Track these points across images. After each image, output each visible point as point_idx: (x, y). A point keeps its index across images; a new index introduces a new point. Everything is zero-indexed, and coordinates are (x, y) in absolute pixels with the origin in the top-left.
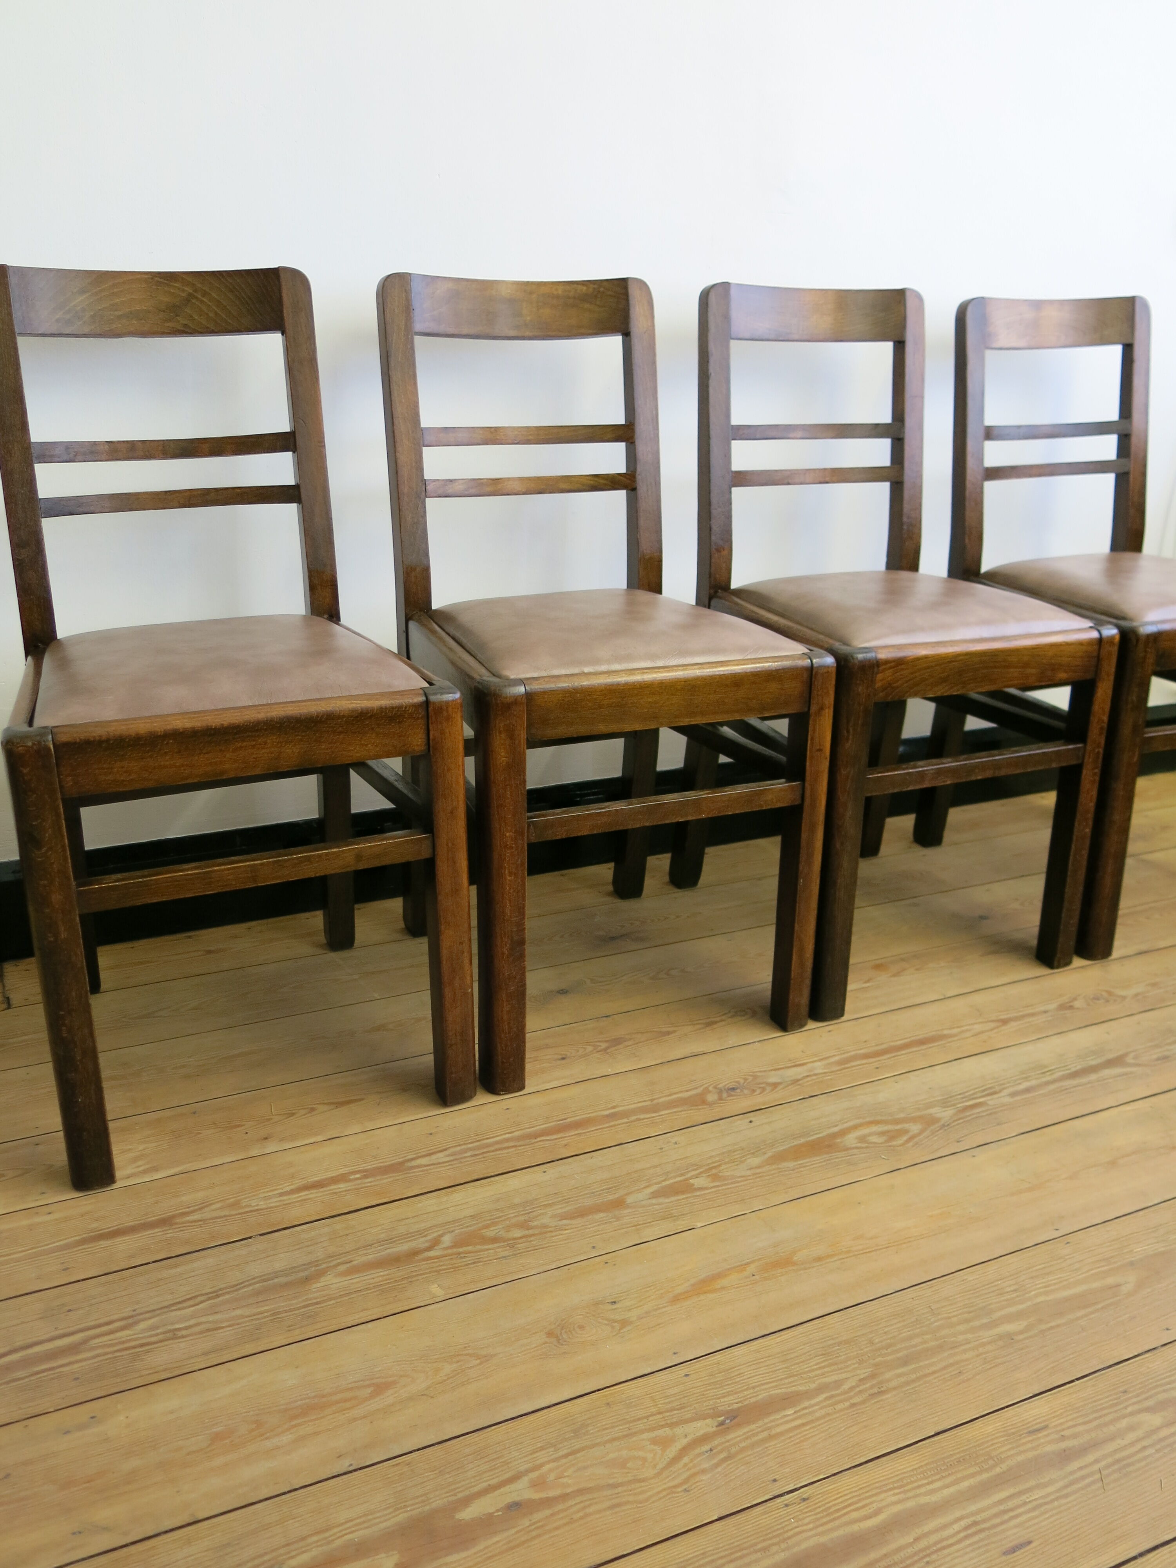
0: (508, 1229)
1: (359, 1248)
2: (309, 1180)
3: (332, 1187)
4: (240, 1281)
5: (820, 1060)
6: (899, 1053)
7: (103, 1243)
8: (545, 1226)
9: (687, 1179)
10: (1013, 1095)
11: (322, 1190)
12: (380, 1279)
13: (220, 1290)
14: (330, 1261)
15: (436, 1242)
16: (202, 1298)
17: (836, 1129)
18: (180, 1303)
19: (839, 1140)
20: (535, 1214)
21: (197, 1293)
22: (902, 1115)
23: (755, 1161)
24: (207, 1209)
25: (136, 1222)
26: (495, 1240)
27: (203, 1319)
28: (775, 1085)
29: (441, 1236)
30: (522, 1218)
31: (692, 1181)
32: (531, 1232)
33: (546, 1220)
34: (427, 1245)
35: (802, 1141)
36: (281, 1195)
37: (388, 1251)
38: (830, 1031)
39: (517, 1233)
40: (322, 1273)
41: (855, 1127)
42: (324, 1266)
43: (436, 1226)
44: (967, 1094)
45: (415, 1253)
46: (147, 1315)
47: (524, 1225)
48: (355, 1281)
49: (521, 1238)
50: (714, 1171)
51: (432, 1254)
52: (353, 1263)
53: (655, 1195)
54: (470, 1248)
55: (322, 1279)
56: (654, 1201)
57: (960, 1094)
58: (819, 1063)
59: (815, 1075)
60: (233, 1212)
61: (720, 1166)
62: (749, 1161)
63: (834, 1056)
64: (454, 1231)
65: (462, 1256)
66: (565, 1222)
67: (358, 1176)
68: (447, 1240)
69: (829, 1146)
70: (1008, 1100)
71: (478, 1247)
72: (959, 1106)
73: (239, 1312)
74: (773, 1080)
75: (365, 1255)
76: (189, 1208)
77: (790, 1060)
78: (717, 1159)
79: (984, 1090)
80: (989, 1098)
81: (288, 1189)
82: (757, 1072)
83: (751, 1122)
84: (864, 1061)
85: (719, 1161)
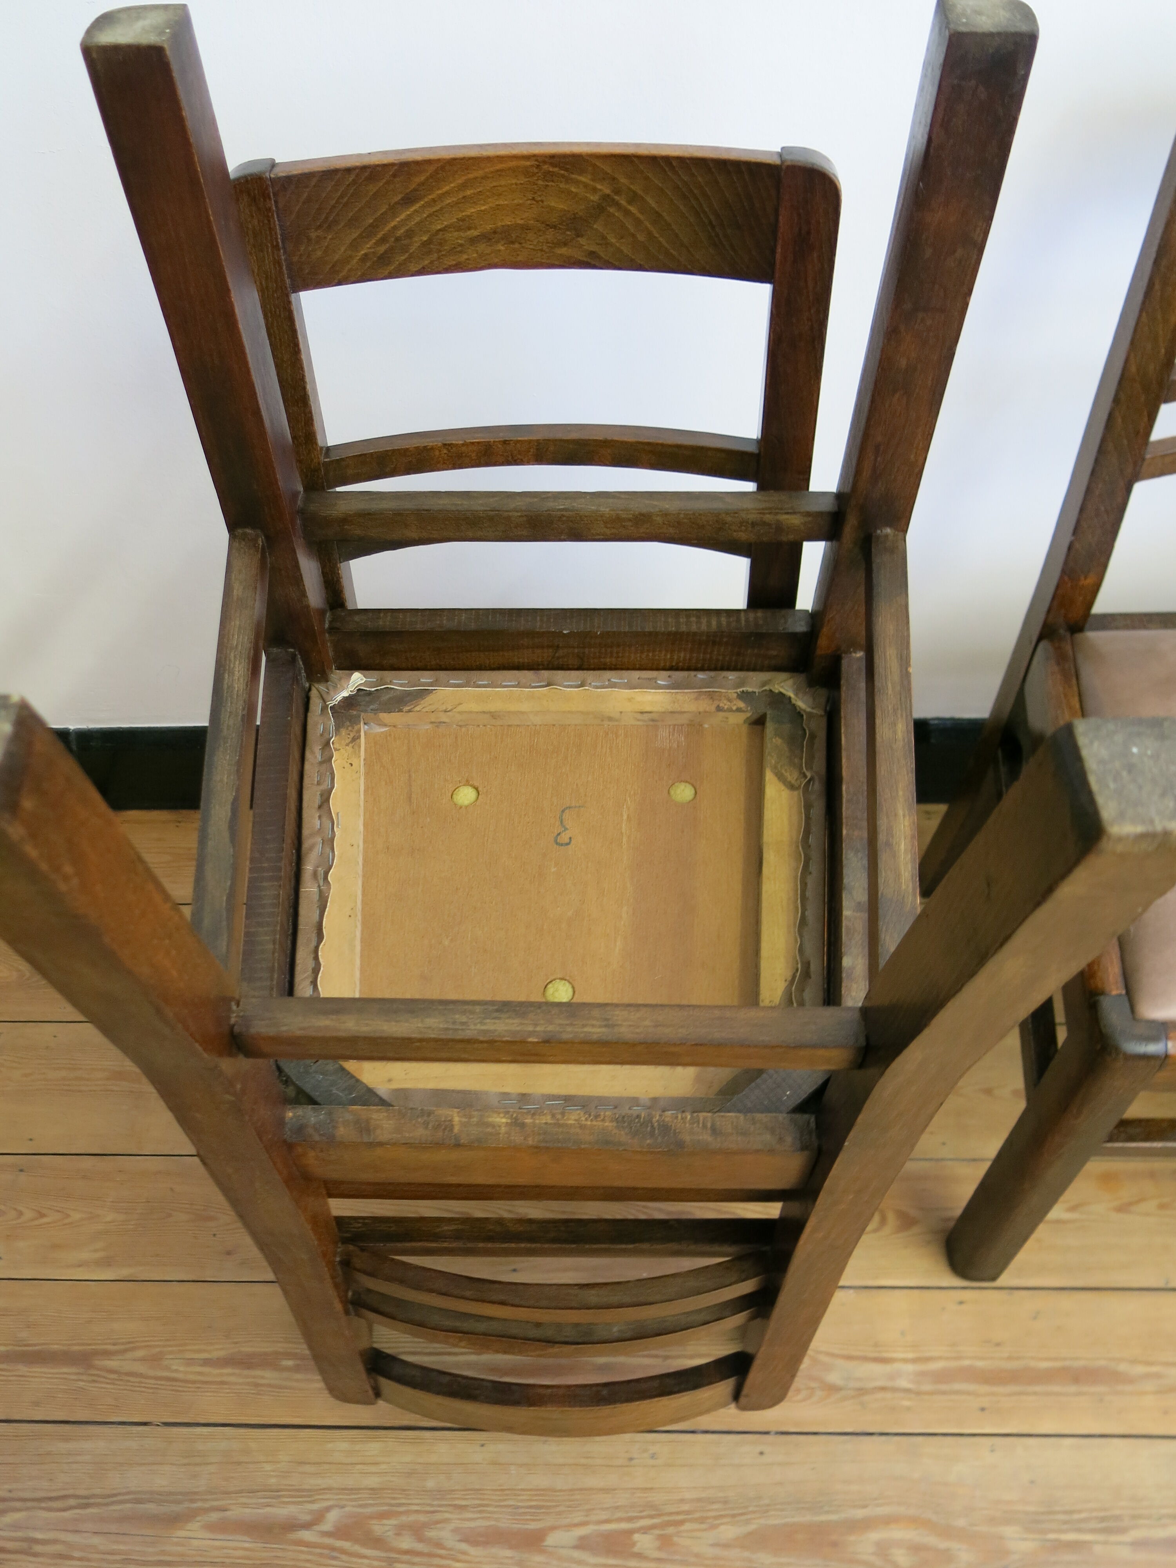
0: (400, 1530)
1: (241, 1492)
2: (243, 1349)
3: (258, 1372)
4: (115, 1492)
5: (915, 1361)
6: (1031, 1389)
7: (22, 1369)
8: (439, 1545)
9: (631, 1532)
10: (1139, 1544)
11: (246, 1372)
12: (240, 1553)
13: (93, 1496)
14: (207, 1500)
15: (319, 1517)
16: (72, 1502)
17: (860, 1513)
18: (51, 1499)
19: (852, 1538)
20: (438, 1516)
21: (71, 1492)
22: (961, 1522)
23: (729, 1532)
24: (129, 1355)
25: (61, 1347)
26: (378, 1542)
27: (62, 1536)
28: (833, 1389)
29: (328, 1509)
30: (422, 1518)
31: (636, 1537)
32: (419, 1547)
33: (445, 1534)
34: (308, 1518)
35: (808, 1518)
36: (207, 1362)
37: (268, 1509)
38: (961, 1303)
39: (406, 1543)
40: (190, 1516)
41: (888, 1521)
42: (199, 1504)
43: (329, 1489)
44: (1076, 1516)
45: (292, 1526)
46: (18, 1504)
47: (417, 1531)
48: (218, 1543)
49: (407, 1552)
50: (671, 1530)
51: (306, 1535)
52: (228, 1513)
53: (583, 1544)
54: (346, 1545)
55: (190, 1526)
56: (577, 1554)
57: (1065, 1512)
58: (910, 1368)
59: (894, 1390)
60: (151, 1373)
61: (682, 1522)
62: (722, 1528)
63: (940, 1358)
64: (343, 1507)
65: (335, 1554)
66: (464, 1546)
67: (290, 1363)
68: (332, 1518)
69: (835, 1544)
70: (1125, 1553)
71: (357, 1548)
72: (1051, 1536)
73: (96, 1540)
74: (833, 1378)
75: (245, 1505)
76: (114, 1344)
77: (876, 1345)
78: (686, 1507)
79: (1103, 1519)
80: (1101, 1537)
81: (215, 1355)
82: (821, 1352)
83: (761, 1453)
84: (972, 1387)
85: (687, 1513)
